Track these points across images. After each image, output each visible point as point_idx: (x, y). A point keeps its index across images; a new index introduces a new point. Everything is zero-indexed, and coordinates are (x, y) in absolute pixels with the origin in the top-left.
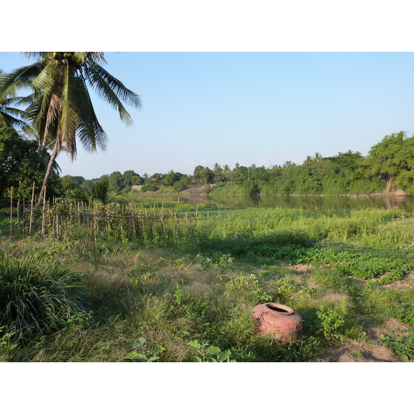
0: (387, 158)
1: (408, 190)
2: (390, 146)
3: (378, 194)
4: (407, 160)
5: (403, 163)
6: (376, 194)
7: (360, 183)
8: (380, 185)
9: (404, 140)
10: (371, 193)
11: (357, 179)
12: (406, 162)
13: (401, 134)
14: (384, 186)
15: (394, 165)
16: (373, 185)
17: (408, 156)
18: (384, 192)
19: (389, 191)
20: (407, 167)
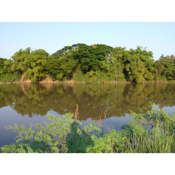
0: (20, 61)
1: (32, 79)
2: (22, 54)
3: (17, 82)
4: (31, 62)
5: (28, 64)
6: (16, 82)
7: (7, 75)
8: (18, 77)
9: (30, 52)
10: (13, 81)
11: (5, 73)
12: (30, 64)
13: (29, 49)
14: (21, 78)
15: (24, 65)
16: (14, 76)
17: (31, 60)
18: (20, 81)
19: (23, 81)
20: (31, 67)
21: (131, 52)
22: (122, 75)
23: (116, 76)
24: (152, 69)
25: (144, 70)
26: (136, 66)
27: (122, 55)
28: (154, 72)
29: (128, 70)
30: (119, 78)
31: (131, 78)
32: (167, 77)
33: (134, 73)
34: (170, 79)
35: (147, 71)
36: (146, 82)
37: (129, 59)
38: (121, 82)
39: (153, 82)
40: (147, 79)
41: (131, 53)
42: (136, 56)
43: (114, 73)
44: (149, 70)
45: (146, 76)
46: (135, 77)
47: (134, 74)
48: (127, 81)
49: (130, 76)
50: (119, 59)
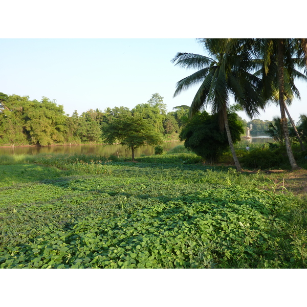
21: (33, 104)
22: (22, 136)
23: (12, 137)
24: (62, 128)
25: (50, 129)
26: (38, 124)
27: (22, 108)
28: (65, 132)
29: (28, 129)
30: (17, 140)
31: (34, 140)
32: (81, 138)
33: (36, 133)
34: (85, 141)
35: (56, 131)
36: (56, 144)
37: (30, 114)
38: (21, 146)
39: (65, 144)
40: (56, 140)
41: (34, 106)
42: (38, 112)
43: (9, 133)
44: (58, 129)
45: (55, 137)
46: (38, 138)
47: (37, 135)
48: (30, 144)
49: (33, 138)
50: (17, 113)
